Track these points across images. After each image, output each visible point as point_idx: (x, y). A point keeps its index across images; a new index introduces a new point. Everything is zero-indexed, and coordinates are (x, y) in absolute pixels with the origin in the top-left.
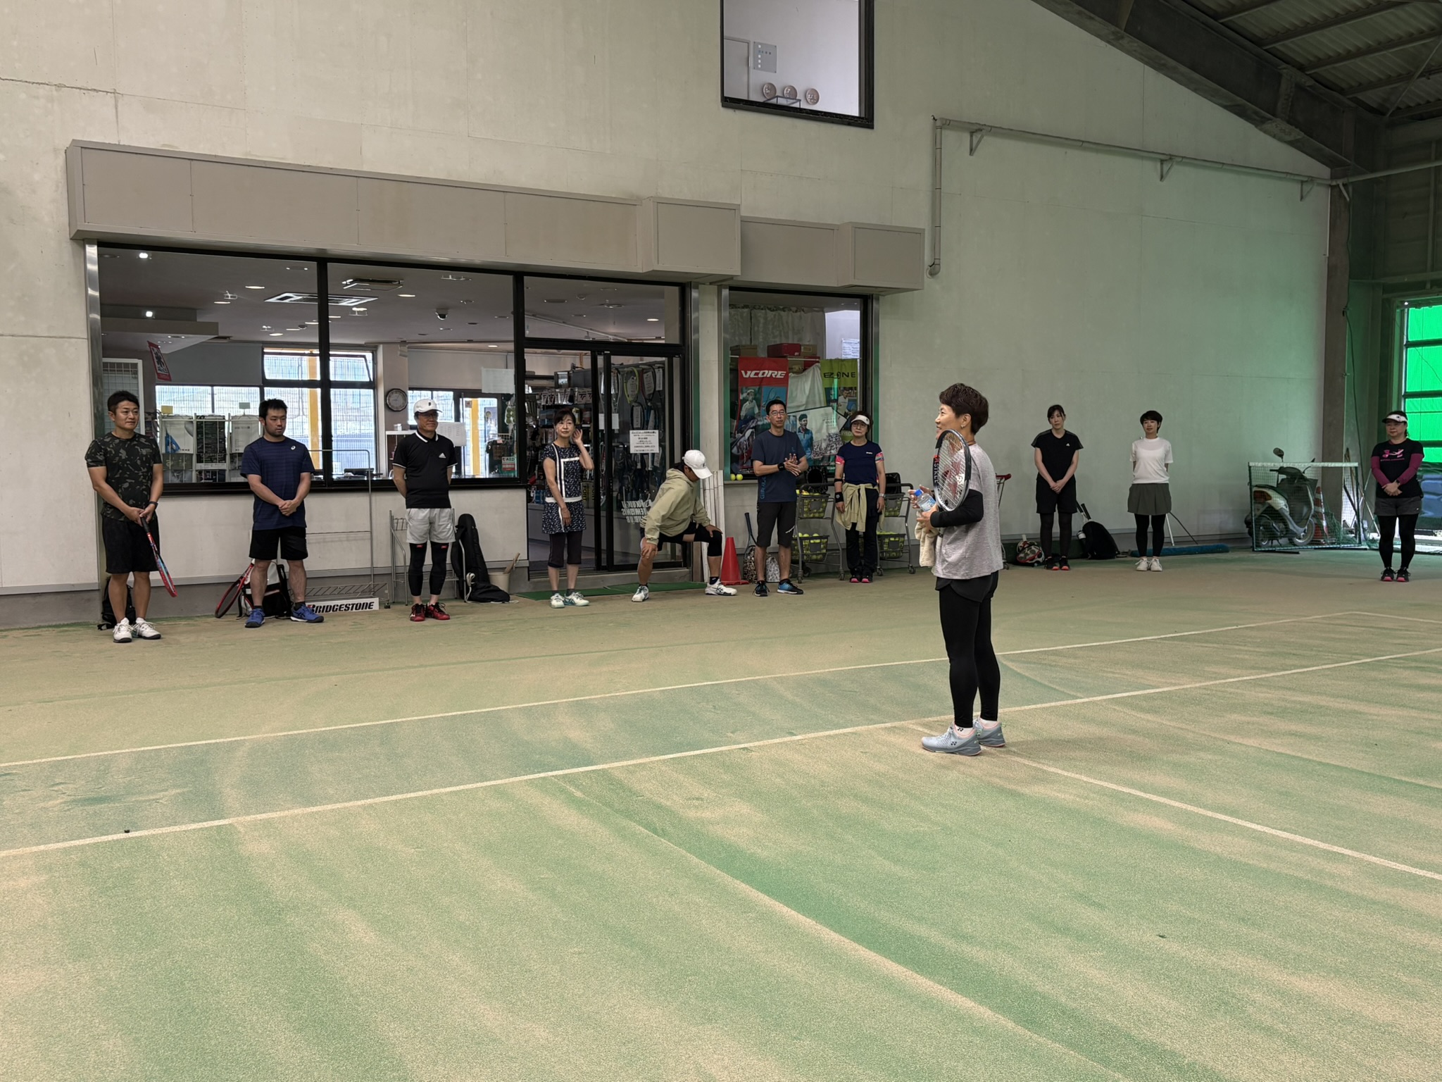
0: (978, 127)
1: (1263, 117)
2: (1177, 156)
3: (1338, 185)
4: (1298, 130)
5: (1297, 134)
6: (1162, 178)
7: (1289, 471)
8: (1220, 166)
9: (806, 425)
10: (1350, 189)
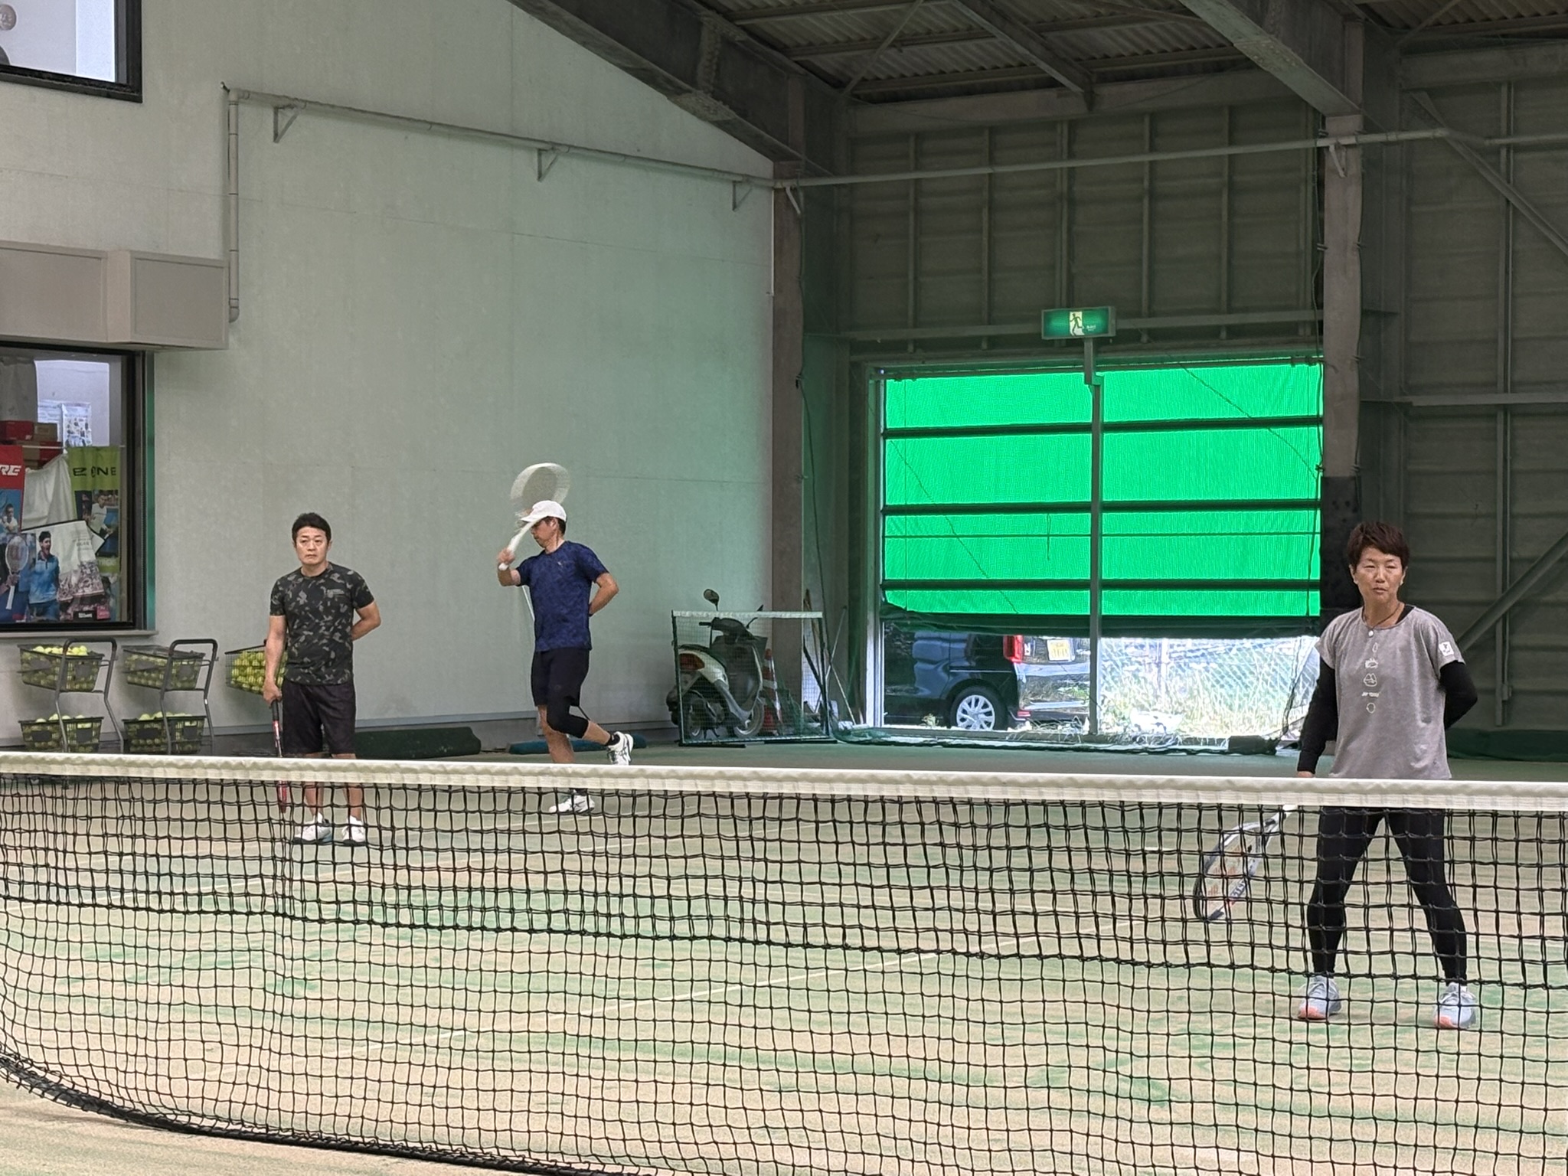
0: (287, 102)
1: (680, 88)
2: (560, 145)
3: (785, 189)
4: (727, 108)
5: (727, 113)
6: (540, 176)
7: (726, 624)
8: (623, 159)
9: (48, 548)
10: (801, 194)
